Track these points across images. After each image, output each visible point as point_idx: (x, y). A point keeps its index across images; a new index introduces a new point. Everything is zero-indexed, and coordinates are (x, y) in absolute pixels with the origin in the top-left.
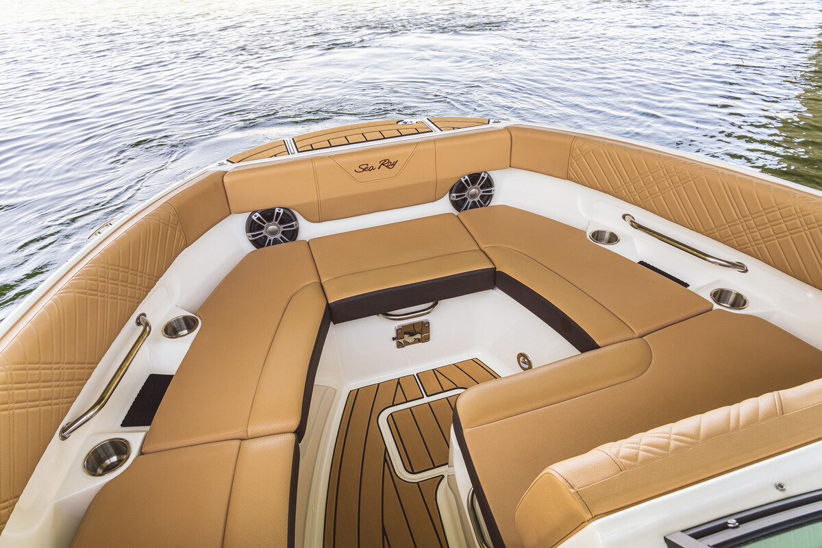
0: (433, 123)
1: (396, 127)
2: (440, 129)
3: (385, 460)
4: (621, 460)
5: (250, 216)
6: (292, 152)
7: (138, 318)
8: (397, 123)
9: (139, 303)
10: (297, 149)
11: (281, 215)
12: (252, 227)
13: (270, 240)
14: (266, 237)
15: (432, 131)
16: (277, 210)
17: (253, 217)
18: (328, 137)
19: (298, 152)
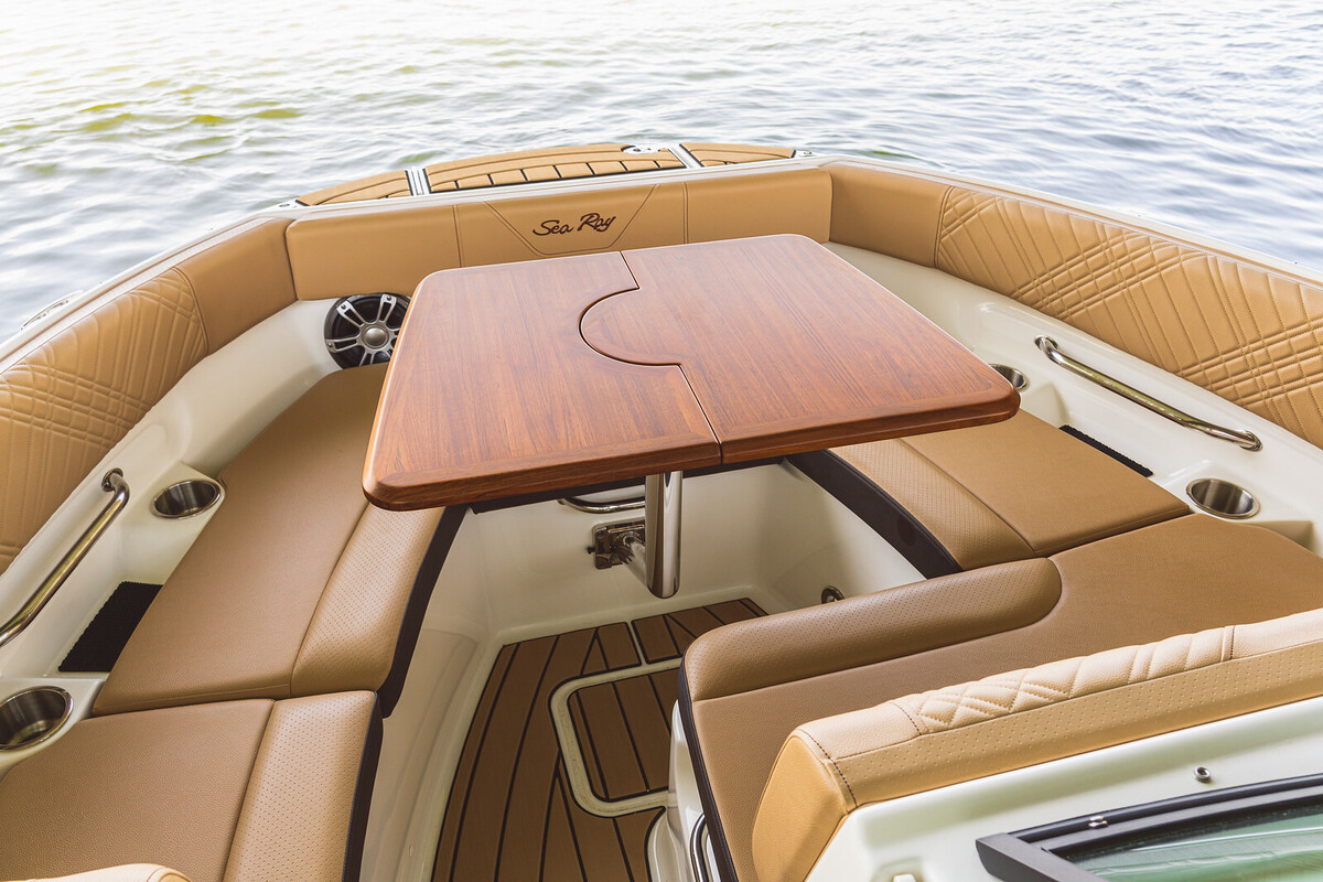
0: (689, 153)
1: (620, 156)
2: (699, 163)
3: (557, 774)
4: (924, 718)
5: (335, 307)
6: (420, 191)
7: (107, 479)
8: (623, 150)
9: (109, 447)
10: (429, 188)
11: (392, 307)
12: (337, 328)
13: (369, 355)
14: (362, 349)
15: (685, 167)
16: (384, 299)
17: (339, 309)
18: (488, 168)
19: (431, 192)
